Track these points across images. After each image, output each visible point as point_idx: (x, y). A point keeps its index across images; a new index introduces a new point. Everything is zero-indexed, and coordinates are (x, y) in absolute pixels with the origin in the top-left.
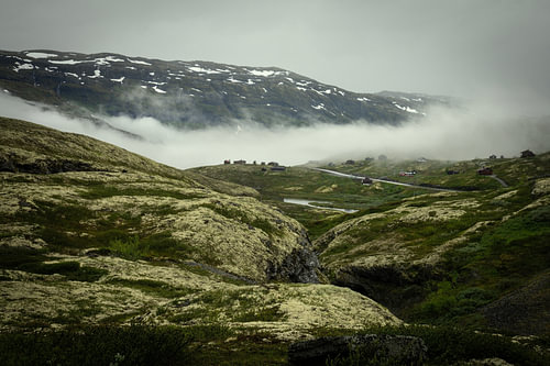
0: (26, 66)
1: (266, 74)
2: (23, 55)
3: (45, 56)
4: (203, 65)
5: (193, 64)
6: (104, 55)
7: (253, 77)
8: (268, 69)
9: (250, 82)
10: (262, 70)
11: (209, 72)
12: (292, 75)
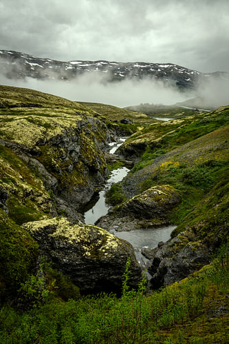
0: (70, 68)
1: (166, 66)
2: (69, 63)
3: (77, 63)
4: (140, 64)
5: (135, 63)
6: (100, 61)
7: (160, 68)
8: (167, 64)
9: (159, 70)
10: (164, 65)
11: (142, 66)
12: (177, 66)
